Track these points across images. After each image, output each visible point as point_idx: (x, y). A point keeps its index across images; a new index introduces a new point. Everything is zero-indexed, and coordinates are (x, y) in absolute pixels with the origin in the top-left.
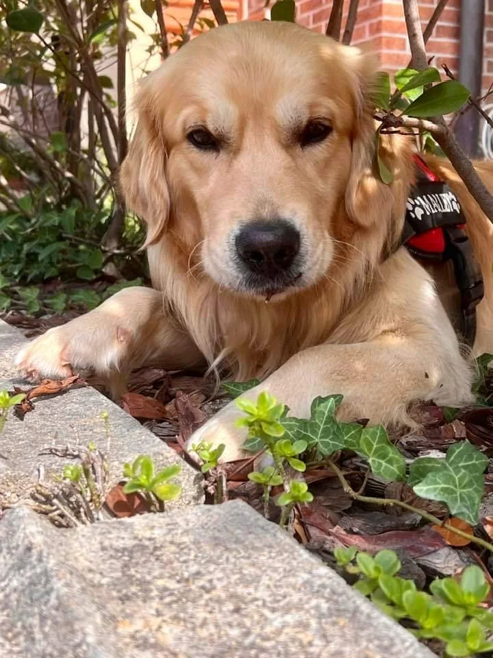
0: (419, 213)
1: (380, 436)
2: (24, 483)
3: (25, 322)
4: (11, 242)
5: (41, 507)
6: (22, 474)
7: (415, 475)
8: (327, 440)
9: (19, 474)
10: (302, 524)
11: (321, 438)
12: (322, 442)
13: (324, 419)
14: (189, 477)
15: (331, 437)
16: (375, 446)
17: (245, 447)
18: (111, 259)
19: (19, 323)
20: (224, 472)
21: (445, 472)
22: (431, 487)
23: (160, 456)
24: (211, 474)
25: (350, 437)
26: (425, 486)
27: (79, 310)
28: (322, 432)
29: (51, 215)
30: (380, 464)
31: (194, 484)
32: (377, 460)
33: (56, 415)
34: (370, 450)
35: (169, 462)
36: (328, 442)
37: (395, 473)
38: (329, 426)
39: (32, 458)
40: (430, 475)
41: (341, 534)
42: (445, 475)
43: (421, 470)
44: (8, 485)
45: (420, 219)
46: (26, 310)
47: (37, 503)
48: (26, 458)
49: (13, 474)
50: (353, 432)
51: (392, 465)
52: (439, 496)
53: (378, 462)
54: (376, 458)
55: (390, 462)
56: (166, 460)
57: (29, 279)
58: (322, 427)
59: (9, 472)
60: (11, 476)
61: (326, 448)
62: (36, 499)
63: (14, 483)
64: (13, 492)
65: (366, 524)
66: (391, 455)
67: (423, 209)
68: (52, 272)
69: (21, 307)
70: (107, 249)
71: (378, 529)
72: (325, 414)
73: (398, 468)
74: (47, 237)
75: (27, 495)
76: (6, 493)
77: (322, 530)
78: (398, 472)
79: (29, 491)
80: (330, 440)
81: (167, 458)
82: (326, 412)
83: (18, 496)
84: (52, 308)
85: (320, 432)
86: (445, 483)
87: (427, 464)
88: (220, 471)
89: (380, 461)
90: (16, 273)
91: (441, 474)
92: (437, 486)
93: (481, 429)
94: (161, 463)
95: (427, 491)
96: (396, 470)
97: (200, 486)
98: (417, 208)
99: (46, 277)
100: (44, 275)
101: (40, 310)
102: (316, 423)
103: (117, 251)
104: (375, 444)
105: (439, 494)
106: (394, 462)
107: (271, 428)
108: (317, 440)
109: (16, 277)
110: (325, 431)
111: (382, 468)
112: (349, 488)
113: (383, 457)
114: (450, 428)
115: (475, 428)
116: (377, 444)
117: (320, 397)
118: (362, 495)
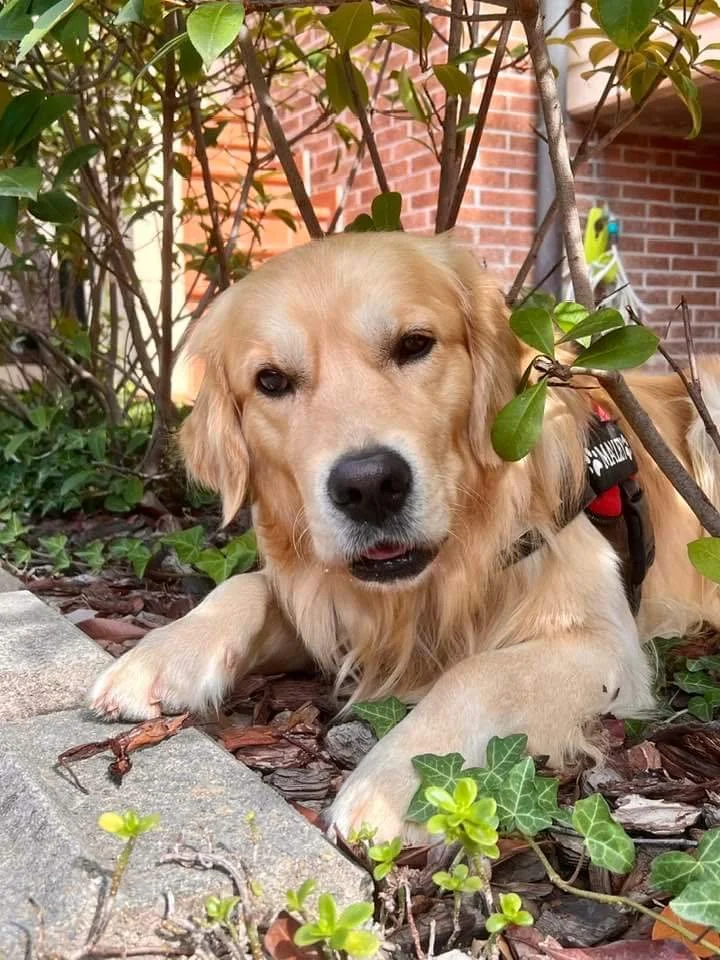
0: (598, 466)
1: (599, 811)
2: (147, 916)
3: (57, 589)
4: (19, 464)
5: (169, 946)
6: (145, 904)
7: (659, 875)
8: (528, 815)
9: (140, 904)
10: (507, 941)
11: (518, 811)
12: (521, 818)
13: (521, 787)
14: (355, 882)
15: (533, 810)
16: (592, 824)
17: (409, 817)
18: (149, 487)
19: (50, 590)
20: (406, 881)
21: (710, 882)
22: (694, 904)
23: (318, 859)
24: (390, 884)
25: (544, 797)
26: (684, 902)
27: (122, 565)
28: (520, 804)
29: (74, 436)
30: (601, 848)
31: (361, 890)
32: (595, 841)
33: (156, 782)
34: (586, 828)
35: (329, 867)
36: (529, 818)
37: (622, 862)
38: (529, 795)
39: (148, 870)
40: (691, 886)
41: (555, 950)
42: (710, 887)
43: (667, 868)
44: (126, 922)
45: (599, 474)
46: (51, 564)
47: (164, 941)
48: (140, 872)
49: (132, 906)
50: (547, 790)
51: (618, 851)
52: (707, 919)
53: (598, 845)
54: (596, 838)
55: (614, 845)
56: (325, 863)
57: (44, 513)
58: (519, 796)
59: (127, 903)
60: (130, 909)
61: (528, 826)
62: (161, 935)
63: (133, 918)
64: (133, 931)
65: (580, 927)
66: (614, 836)
67: (602, 461)
68: (74, 502)
69: (45, 562)
70: (146, 475)
71: (597, 934)
72: (521, 778)
73: (624, 854)
74: (69, 462)
75: (150, 932)
76: (123, 933)
77: (532, 946)
78: (626, 861)
79: (153, 927)
80: (532, 814)
81: (327, 861)
82: (524, 776)
83: (138, 934)
84: (86, 562)
85: (517, 804)
86: (712, 899)
87: (676, 861)
88: (402, 881)
89: (600, 843)
90: (27, 505)
91: (705, 884)
92: (702, 903)
93: (676, 750)
94: (319, 868)
95: (690, 909)
96: (623, 857)
97: (368, 892)
98: (595, 461)
99: (65, 510)
100: (63, 507)
101: (71, 565)
102: (510, 791)
103: (157, 477)
104: (592, 821)
105: (707, 915)
106: (620, 847)
107: (479, 831)
108: (514, 814)
109: (26, 510)
110: (524, 802)
111: (604, 854)
112: (557, 876)
113: (605, 837)
114: (639, 752)
115: (669, 750)
116: (595, 821)
117: (496, 738)
118: (572, 885)
